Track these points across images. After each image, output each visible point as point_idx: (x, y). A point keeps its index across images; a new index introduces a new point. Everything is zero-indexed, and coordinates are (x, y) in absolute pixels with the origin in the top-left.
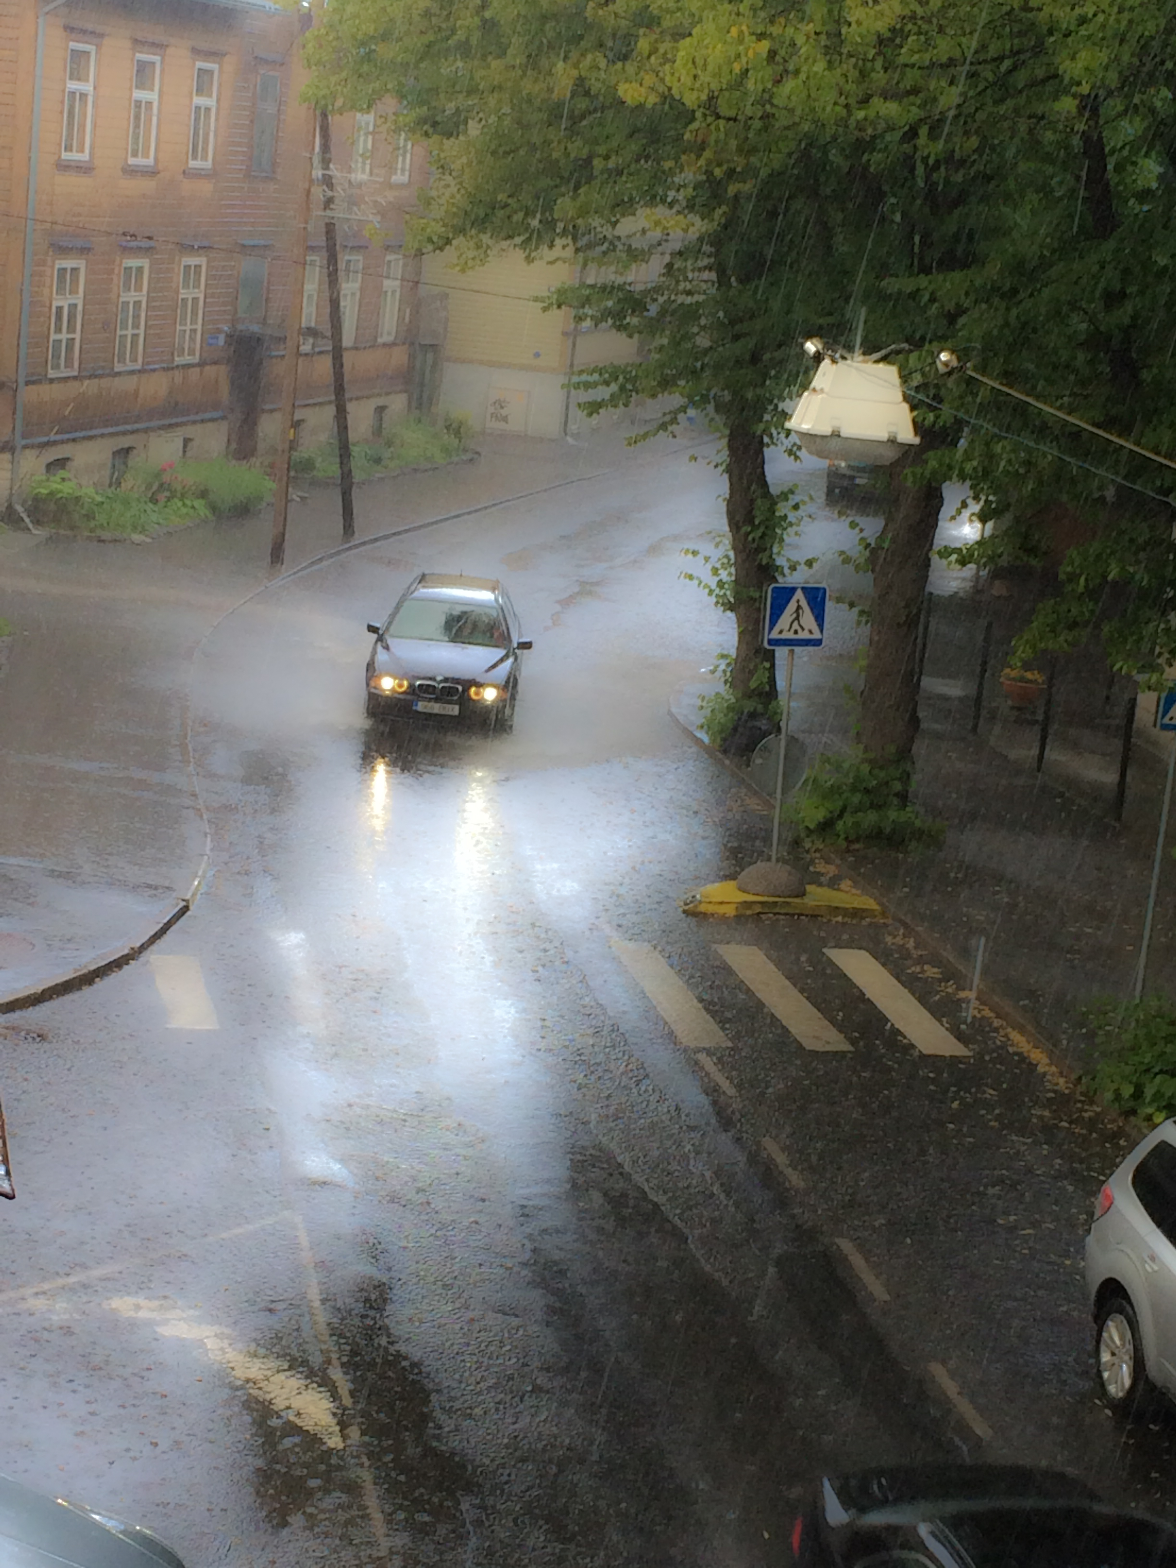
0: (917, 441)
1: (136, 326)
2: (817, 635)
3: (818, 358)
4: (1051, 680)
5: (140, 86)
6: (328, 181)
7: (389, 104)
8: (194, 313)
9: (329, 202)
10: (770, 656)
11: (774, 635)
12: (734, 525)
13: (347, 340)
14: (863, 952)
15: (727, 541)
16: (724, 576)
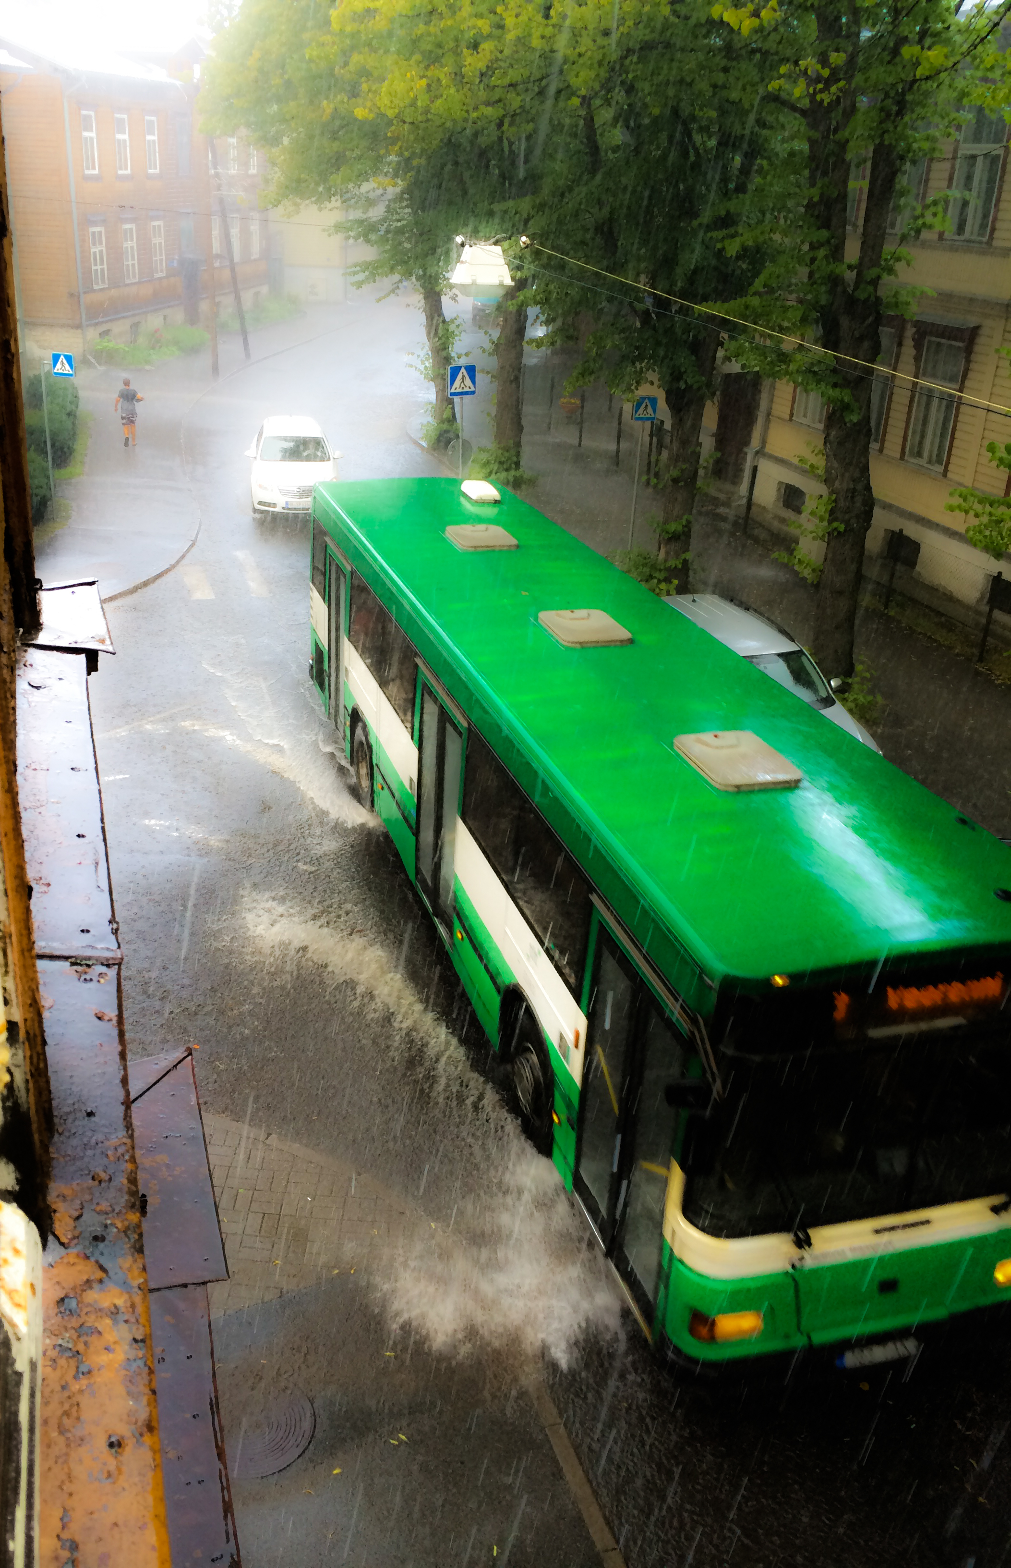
0: (514, 285)
1: (133, 259)
2: (473, 389)
3: (463, 245)
4: (583, 401)
5: (120, 133)
6: (218, 176)
7: (243, 131)
8: (161, 250)
9: (219, 187)
10: (451, 402)
11: (453, 391)
12: (430, 339)
13: (237, 259)
16: (427, 364)
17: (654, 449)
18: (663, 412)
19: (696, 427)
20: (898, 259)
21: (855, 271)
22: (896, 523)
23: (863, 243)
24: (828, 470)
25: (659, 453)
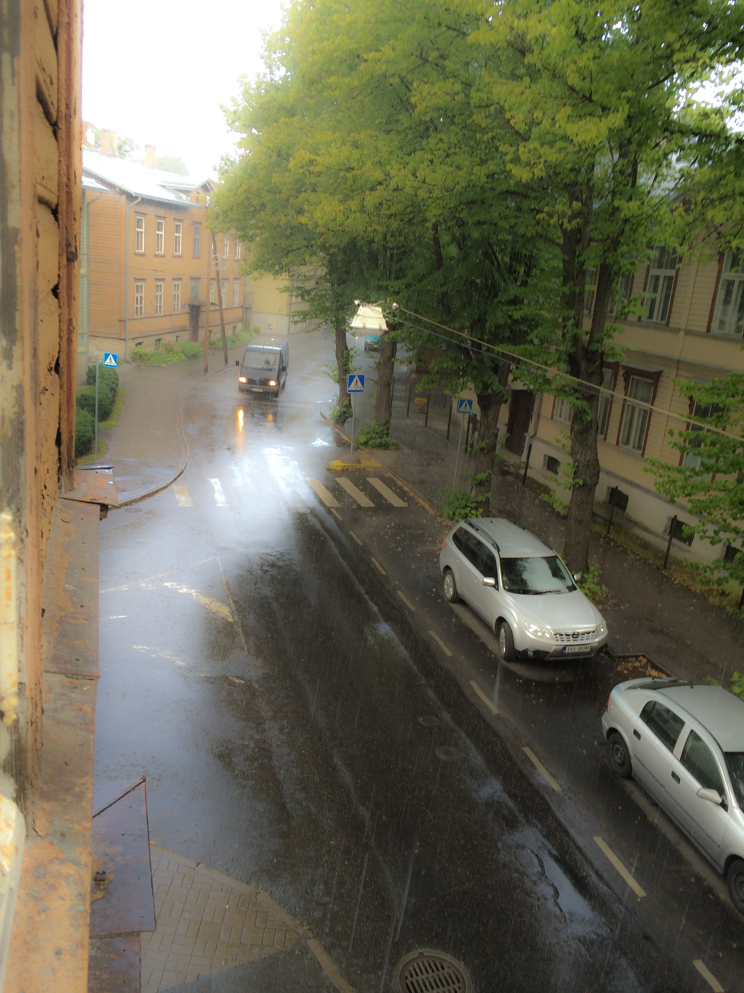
0: (387, 329)
1: (161, 302)
2: (362, 389)
3: (359, 305)
4: (428, 401)
5: (159, 230)
6: (216, 258)
7: (233, 231)
8: (178, 299)
9: (217, 264)
10: (349, 395)
11: (350, 389)
12: (338, 359)
13: (224, 307)
14: (377, 479)
15: (336, 363)
16: (336, 373)
17: (471, 431)
18: (476, 409)
19: (496, 419)
20: (615, 330)
21: (589, 335)
22: (614, 483)
23: (594, 320)
24: (572, 448)
25: (473, 432)
